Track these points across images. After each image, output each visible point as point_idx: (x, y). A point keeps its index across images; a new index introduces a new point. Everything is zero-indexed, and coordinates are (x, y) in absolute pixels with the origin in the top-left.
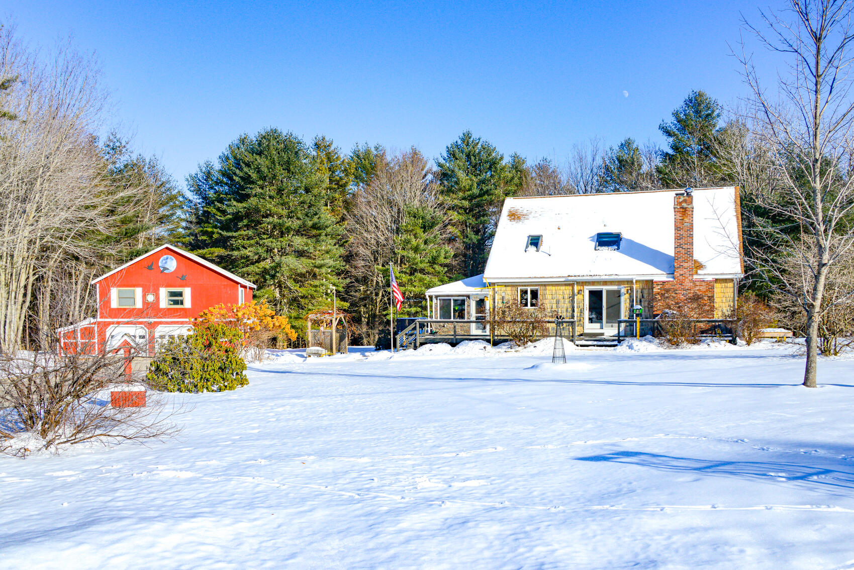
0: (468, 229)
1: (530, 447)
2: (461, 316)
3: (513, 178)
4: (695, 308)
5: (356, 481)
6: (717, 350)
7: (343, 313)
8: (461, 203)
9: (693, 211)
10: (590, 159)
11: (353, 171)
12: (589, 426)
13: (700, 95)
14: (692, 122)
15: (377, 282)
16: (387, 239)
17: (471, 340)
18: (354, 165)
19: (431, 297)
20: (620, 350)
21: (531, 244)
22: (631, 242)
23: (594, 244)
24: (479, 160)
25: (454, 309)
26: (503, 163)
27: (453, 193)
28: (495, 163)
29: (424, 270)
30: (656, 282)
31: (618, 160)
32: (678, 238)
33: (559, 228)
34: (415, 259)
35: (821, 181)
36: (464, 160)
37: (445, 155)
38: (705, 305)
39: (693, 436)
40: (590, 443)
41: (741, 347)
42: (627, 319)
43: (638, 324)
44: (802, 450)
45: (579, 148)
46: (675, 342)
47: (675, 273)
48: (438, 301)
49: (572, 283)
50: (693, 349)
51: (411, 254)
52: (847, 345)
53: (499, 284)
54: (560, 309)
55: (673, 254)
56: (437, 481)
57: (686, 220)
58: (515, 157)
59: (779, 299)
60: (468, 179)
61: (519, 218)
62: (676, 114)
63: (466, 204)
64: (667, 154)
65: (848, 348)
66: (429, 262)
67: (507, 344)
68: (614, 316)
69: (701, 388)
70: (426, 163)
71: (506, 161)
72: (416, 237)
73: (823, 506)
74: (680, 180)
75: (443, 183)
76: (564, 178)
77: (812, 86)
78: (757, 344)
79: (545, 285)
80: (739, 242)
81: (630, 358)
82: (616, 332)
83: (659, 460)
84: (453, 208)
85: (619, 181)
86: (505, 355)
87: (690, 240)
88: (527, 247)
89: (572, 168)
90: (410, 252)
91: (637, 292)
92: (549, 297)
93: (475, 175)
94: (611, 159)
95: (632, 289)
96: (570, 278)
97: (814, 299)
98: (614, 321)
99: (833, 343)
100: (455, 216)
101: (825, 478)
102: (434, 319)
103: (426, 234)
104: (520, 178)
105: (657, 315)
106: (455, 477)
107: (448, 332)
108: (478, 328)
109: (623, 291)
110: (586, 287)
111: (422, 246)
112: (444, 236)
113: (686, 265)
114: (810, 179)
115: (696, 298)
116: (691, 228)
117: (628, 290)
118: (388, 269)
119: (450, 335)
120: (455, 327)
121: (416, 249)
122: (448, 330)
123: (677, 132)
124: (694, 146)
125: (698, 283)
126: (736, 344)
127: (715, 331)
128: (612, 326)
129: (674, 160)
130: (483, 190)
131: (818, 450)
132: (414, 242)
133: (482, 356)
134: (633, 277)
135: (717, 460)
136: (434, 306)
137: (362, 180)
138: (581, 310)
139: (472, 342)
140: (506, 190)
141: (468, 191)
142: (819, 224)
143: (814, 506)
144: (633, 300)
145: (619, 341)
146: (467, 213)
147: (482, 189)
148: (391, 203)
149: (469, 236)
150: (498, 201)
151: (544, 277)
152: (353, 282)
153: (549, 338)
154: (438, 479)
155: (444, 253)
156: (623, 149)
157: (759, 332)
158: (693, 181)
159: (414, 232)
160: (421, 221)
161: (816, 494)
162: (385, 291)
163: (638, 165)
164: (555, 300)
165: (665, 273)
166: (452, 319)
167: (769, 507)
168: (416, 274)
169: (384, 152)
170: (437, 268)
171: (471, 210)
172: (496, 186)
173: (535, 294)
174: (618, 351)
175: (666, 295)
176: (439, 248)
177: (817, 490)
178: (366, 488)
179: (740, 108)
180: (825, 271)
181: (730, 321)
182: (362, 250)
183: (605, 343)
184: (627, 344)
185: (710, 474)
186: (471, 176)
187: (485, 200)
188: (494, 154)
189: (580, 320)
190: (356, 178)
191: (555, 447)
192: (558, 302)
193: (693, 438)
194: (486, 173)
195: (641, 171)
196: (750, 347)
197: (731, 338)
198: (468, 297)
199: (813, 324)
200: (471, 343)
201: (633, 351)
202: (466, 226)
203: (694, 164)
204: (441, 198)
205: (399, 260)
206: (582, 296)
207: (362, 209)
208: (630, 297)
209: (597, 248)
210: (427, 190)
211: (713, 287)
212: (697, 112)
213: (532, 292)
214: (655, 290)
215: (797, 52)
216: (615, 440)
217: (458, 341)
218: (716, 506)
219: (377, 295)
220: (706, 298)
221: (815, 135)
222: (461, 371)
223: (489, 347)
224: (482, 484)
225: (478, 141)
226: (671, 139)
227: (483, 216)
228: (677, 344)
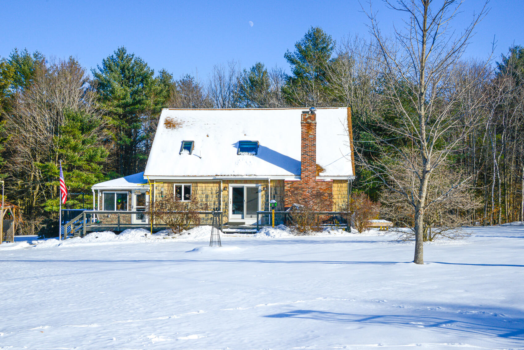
0: (122, 132)
1: (225, 310)
2: (123, 207)
3: (162, 91)
4: (319, 203)
5: (98, 342)
6: (336, 236)
7: (10, 205)
8: (116, 110)
9: (316, 126)
10: (227, 79)
11: (12, 75)
12: (263, 293)
13: (318, 31)
14: (311, 53)
15: (35, 176)
16: (46, 139)
17: (133, 228)
18: (13, 69)
19: (96, 191)
20: (259, 237)
21: (185, 148)
22: (266, 149)
23: (236, 150)
24: (132, 73)
25: (117, 202)
26: (154, 77)
27: (109, 101)
28: (146, 77)
29: (81, 167)
30: (287, 181)
31: (250, 80)
32: (304, 147)
33: (208, 136)
34: (73, 157)
35: (425, 109)
36: (118, 73)
37: (102, 67)
38: (326, 200)
39: (345, 298)
40: (269, 305)
41: (354, 234)
42: (263, 211)
43: (273, 215)
44: (428, 307)
45: (219, 69)
46: (302, 230)
47: (302, 175)
48: (103, 195)
49: (219, 181)
50: (317, 235)
51: (70, 153)
52: (440, 233)
53: (158, 181)
54: (209, 203)
55: (300, 160)
56: (163, 337)
57: (311, 133)
58: (163, 73)
59: (386, 197)
60: (122, 90)
61: (174, 126)
62: (298, 46)
63: (120, 111)
64: (291, 77)
65: (440, 236)
66: (87, 160)
67: (164, 231)
68: (253, 209)
69: (336, 264)
70: (83, 72)
71: (156, 75)
72: (74, 138)
73: (456, 344)
74: (301, 100)
75: (100, 91)
76: (205, 92)
77: (420, 38)
78: (367, 231)
79: (197, 183)
80: (351, 151)
81: (269, 242)
82: (256, 221)
83: (327, 315)
84: (109, 113)
85: (250, 97)
86: (163, 241)
87: (313, 148)
88: (181, 151)
89: (213, 86)
90: (69, 151)
91: (271, 189)
92: (200, 192)
93: (128, 87)
94: (244, 79)
95: (267, 187)
96: (217, 177)
97: (420, 197)
98: (253, 213)
99: (428, 232)
100: (110, 121)
101: (451, 326)
102: (99, 210)
103: (84, 135)
104: (168, 91)
105: (288, 208)
106: (178, 333)
107: (111, 221)
108: (138, 218)
109: (260, 188)
110: (230, 185)
111: (80, 146)
112: (100, 138)
113: (310, 168)
114: (417, 107)
115: (319, 195)
116: (314, 139)
117: (264, 187)
118: (47, 166)
119: (114, 224)
120: (119, 217)
121: (75, 149)
122: (112, 219)
123: (299, 61)
124: (311, 71)
125: (319, 183)
126: (350, 232)
127: (333, 222)
128: (251, 217)
129: (296, 83)
130: (136, 99)
131: (440, 307)
132: (73, 142)
133: (144, 242)
134: (269, 177)
135: (368, 314)
136: (99, 199)
137: (21, 84)
138: (226, 203)
139: (134, 230)
140: (156, 101)
141: (122, 100)
142: (423, 141)
143: (450, 344)
144: (268, 195)
145: (258, 229)
146: (121, 119)
147: (134, 99)
148: (50, 106)
149: (123, 138)
150: (149, 110)
151: (195, 176)
152: (11, 177)
153: (200, 227)
154: (164, 335)
155: (101, 153)
156: (254, 71)
157: (368, 222)
158: (311, 100)
159: (72, 133)
160: (80, 124)
161: (449, 336)
162: (44, 185)
163: (267, 85)
164: (205, 195)
165: (293, 174)
166: (115, 211)
167: (419, 345)
168: (74, 170)
169: (43, 60)
170: (94, 165)
171: (125, 116)
172: (147, 97)
173: (187, 190)
174: (258, 237)
175: (295, 192)
176: (96, 149)
177: (449, 334)
178: (110, 346)
179: (349, 44)
180: (428, 176)
181: (345, 214)
182: (20, 147)
183: (247, 231)
184: (264, 231)
185: (369, 324)
186: (125, 87)
187: (138, 108)
188: (145, 70)
189: (225, 212)
190: (15, 81)
191: (245, 309)
192: (207, 196)
193: (345, 300)
194: (138, 85)
195: (269, 90)
196: (362, 234)
197: (346, 227)
198: (130, 191)
199: (420, 216)
200: (133, 232)
201: (270, 237)
202: (120, 130)
203: (312, 87)
204: (98, 105)
205: (57, 157)
206: (227, 192)
207: (22, 110)
208: (266, 193)
209: (239, 153)
210: (85, 97)
211: (331, 187)
212: (315, 45)
213: (185, 187)
214: (286, 188)
215: (409, 11)
216: (288, 302)
217: (121, 230)
218: (382, 345)
219: (34, 188)
220: (326, 195)
221: (421, 75)
222: (131, 255)
223: (149, 234)
224: (200, 337)
225: (131, 57)
226: (294, 66)
227: (136, 122)
228: (305, 232)
